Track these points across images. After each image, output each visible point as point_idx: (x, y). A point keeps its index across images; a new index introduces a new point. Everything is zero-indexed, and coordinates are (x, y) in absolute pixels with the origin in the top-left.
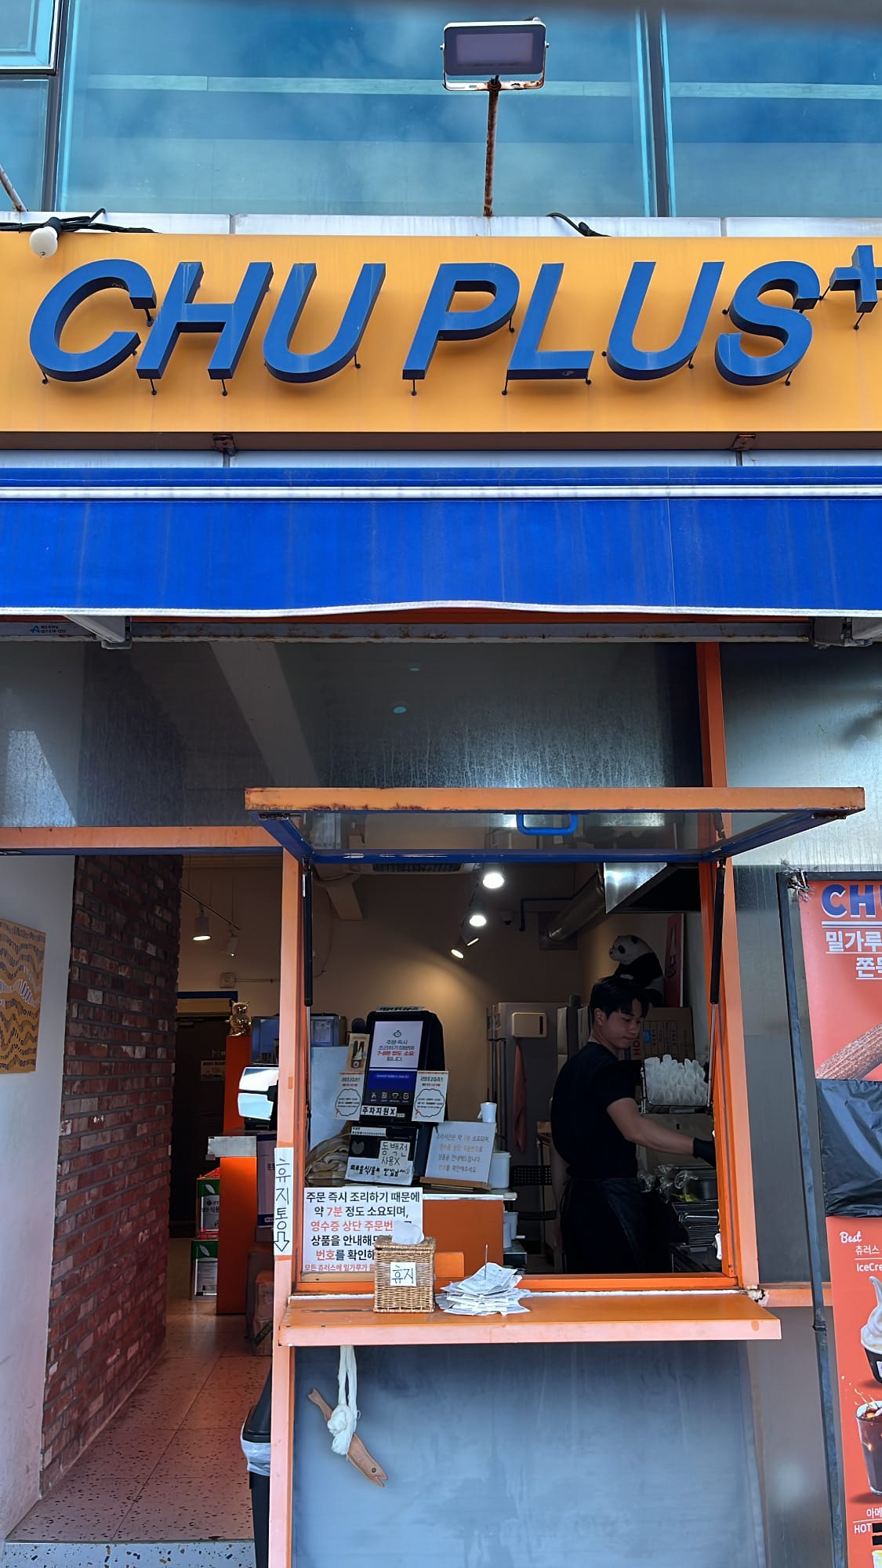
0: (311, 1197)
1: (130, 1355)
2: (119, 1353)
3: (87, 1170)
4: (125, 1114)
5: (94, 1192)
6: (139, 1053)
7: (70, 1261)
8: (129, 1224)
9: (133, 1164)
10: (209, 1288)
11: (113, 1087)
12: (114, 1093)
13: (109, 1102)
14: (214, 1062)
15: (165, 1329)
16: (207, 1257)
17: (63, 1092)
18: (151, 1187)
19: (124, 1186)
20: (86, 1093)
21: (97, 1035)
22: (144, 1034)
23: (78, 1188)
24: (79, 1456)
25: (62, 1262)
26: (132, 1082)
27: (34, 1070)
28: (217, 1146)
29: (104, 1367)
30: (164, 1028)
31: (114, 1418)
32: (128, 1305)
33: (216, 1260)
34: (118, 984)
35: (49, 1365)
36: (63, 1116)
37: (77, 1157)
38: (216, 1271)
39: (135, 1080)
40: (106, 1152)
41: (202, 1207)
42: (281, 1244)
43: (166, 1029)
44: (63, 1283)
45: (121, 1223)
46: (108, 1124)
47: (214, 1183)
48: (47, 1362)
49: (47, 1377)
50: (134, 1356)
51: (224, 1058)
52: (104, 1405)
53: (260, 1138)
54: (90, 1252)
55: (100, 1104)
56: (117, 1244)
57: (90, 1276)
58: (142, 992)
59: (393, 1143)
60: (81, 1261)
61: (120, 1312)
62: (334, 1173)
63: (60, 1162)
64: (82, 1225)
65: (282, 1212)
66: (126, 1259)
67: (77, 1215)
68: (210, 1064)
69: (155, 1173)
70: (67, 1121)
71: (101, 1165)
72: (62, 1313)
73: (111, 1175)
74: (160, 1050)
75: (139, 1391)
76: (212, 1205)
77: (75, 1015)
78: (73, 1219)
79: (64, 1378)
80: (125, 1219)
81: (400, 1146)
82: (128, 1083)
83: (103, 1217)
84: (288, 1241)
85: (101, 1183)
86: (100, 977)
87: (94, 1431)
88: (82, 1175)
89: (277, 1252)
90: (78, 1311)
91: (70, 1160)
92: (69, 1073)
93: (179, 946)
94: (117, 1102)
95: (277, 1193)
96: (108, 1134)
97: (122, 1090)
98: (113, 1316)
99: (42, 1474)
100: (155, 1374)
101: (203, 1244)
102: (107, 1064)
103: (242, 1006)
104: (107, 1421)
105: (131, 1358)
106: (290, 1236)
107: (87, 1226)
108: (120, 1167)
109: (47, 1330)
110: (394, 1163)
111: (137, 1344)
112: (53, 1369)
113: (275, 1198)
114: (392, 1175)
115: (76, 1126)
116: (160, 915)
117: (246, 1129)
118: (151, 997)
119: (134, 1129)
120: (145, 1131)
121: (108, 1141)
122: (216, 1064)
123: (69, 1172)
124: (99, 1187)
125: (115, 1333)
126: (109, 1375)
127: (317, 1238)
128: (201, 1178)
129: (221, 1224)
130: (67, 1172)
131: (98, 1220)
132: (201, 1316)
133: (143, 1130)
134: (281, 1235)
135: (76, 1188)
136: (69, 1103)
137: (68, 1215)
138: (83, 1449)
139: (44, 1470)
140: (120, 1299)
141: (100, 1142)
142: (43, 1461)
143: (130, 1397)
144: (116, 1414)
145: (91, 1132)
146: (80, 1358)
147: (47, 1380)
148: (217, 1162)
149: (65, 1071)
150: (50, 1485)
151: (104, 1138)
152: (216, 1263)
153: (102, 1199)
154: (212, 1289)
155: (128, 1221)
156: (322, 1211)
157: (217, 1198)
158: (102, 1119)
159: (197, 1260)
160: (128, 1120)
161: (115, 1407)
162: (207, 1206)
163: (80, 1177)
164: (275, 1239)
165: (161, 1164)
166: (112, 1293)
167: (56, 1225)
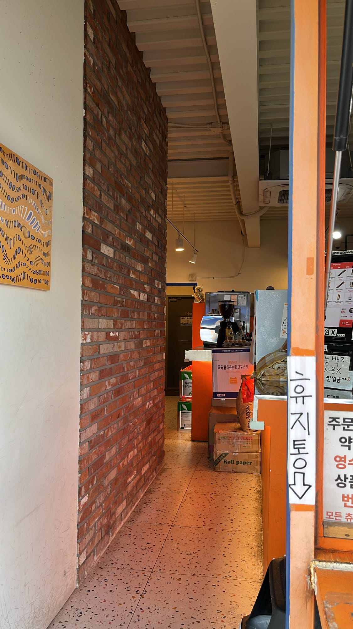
0: (334, 423)
1: (143, 472)
2: (136, 473)
3: (106, 367)
4: (134, 333)
5: (113, 381)
6: (143, 297)
7: (95, 428)
8: (140, 399)
9: (141, 364)
10: (187, 425)
11: (125, 315)
12: (125, 319)
13: (122, 324)
14: (186, 317)
15: (164, 452)
16: (186, 410)
17: (82, 312)
18: (154, 376)
19: (135, 376)
20: (102, 315)
21: (110, 278)
22: (146, 286)
23: (99, 379)
24: (109, 544)
25: (88, 429)
26: (139, 314)
27: (49, 289)
28: (190, 355)
29: (126, 484)
30: (158, 286)
31: (133, 511)
32: (141, 444)
33: (191, 412)
34: (125, 248)
35: (80, 498)
36: (83, 329)
37: (98, 358)
38: (191, 417)
39: (141, 313)
40: (121, 356)
41: (183, 385)
42: (299, 488)
43: (160, 287)
44: (90, 442)
45: (134, 399)
46: (122, 338)
47: (189, 374)
48: (79, 496)
49: (79, 506)
50: (146, 472)
51: (191, 316)
52: (126, 507)
53: (214, 352)
54: (112, 419)
55: (115, 324)
56: (131, 411)
57: (112, 434)
58: (144, 260)
59: (334, 356)
60: (104, 425)
61: (135, 450)
62: (281, 377)
63: (82, 362)
64: (104, 403)
65: (299, 445)
66: (138, 419)
67: (99, 397)
68: (184, 318)
69: (156, 369)
70: (87, 333)
71: (118, 363)
72: (90, 462)
73: (126, 369)
74: (156, 299)
75: (149, 492)
76: (188, 384)
77: (89, 257)
78: (96, 399)
79: (94, 502)
80: (137, 396)
81: (341, 359)
82: (136, 314)
83: (119, 397)
84: (310, 486)
85: (119, 375)
86: (111, 238)
87: (120, 523)
88: (103, 370)
89: (293, 499)
90: (104, 457)
91: (91, 360)
92: (86, 299)
93: (166, 240)
94: (129, 325)
95: (292, 419)
96: (122, 344)
97: (132, 318)
98: (131, 453)
99: (78, 571)
100: (158, 479)
101: (184, 403)
102: (119, 299)
103: (200, 288)
104: (129, 514)
105: (144, 474)
106: (311, 479)
107: (108, 403)
108: (132, 365)
109: (78, 475)
110: (335, 372)
111: (148, 465)
112: (85, 499)
113: (290, 425)
114: (334, 381)
115: (95, 337)
116: (154, 216)
117: (204, 347)
118: (150, 264)
119: (141, 343)
120: (148, 344)
121: (123, 349)
122: (187, 318)
123: (91, 368)
124: (116, 377)
125: (132, 463)
126: (130, 488)
127: (342, 478)
128: (182, 371)
129: (193, 393)
130: (88, 368)
131: (117, 398)
132: (184, 441)
133: (147, 343)
134: (299, 477)
135: (98, 378)
136: (86, 320)
137: (91, 397)
138: (112, 538)
139: (80, 567)
140: (135, 443)
141: (116, 349)
142: (79, 562)
143: (144, 495)
144: (135, 508)
145: (108, 342)
146: (107, 486)
147: (79, 508)
148: (190, 363)
149: (83, 297)
150: (86, 573)
151: (120, 347)
152: (191, 414)
153: (119, 385)
154: (189, 426)
155: (139, 396)
156: (350, 442)
157: (191, 381)
158: (117, 334)
159: (181, 411)
160: (137, 337)
161: (134, 504)
162: (185, 385)
163: (101, 372)
164: (291, 481)
165: (159, 363)
166: (129, 441)
167: (81, 405)
